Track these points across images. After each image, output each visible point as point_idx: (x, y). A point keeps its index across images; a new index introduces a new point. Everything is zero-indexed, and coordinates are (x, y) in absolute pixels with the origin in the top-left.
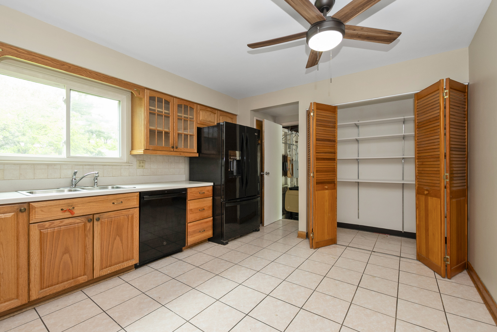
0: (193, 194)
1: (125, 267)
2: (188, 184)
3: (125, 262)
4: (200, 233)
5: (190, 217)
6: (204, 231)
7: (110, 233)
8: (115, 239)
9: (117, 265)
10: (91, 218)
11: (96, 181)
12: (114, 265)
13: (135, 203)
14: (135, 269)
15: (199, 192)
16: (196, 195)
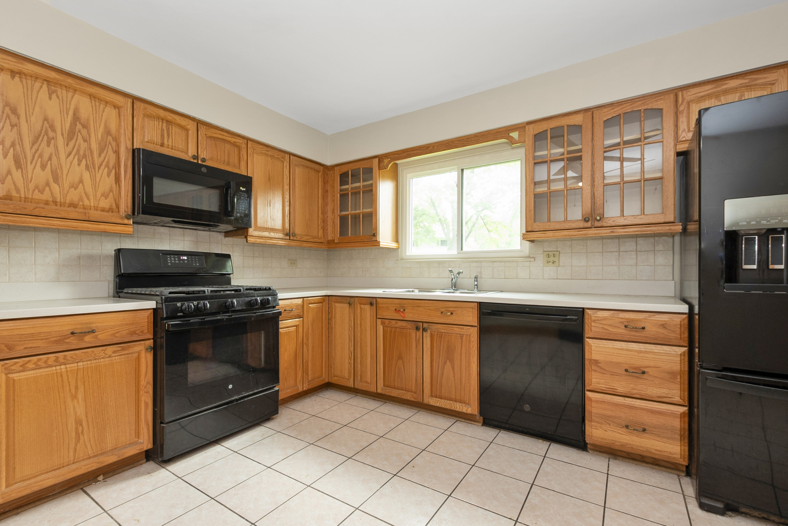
0: (601, 326)
1: (457, 410)
3: (458, 403)
4: (625, 430)
5: (594, 379)
6: (644, 430)
7: (440, 352)
8: (445, 363)
9: (448, 402)
10: (420, 326)
11: (476, 284)
12: (446, 399)
13: (472, 318)
14: (482, 425)
15: (622, 322)
16: (611, 330)
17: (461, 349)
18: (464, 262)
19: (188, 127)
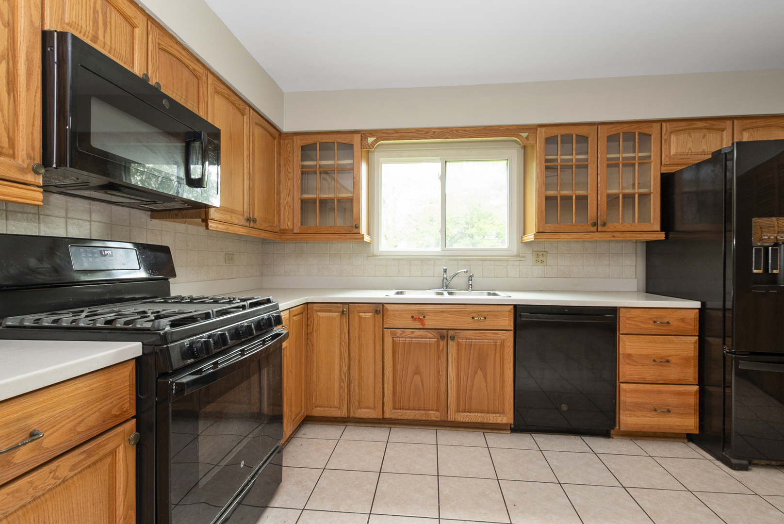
0: (633, 323)
1: (490, 422)
2: (643, 300)
3: (491, 415)
4: (654, 413)
5: (626, 370)
6: (669, 411)
7: (469, 362)
8: (476, 373)
9: (480, 415)
10: (445, 335)
11: (470, 283)
12: (475, 412)
13: (508, 322)
14: (511, 433)
15: (651, 319)
16: (643, 326)
17: (495, 356)
18: (452, 260)
19: (136, 21)
